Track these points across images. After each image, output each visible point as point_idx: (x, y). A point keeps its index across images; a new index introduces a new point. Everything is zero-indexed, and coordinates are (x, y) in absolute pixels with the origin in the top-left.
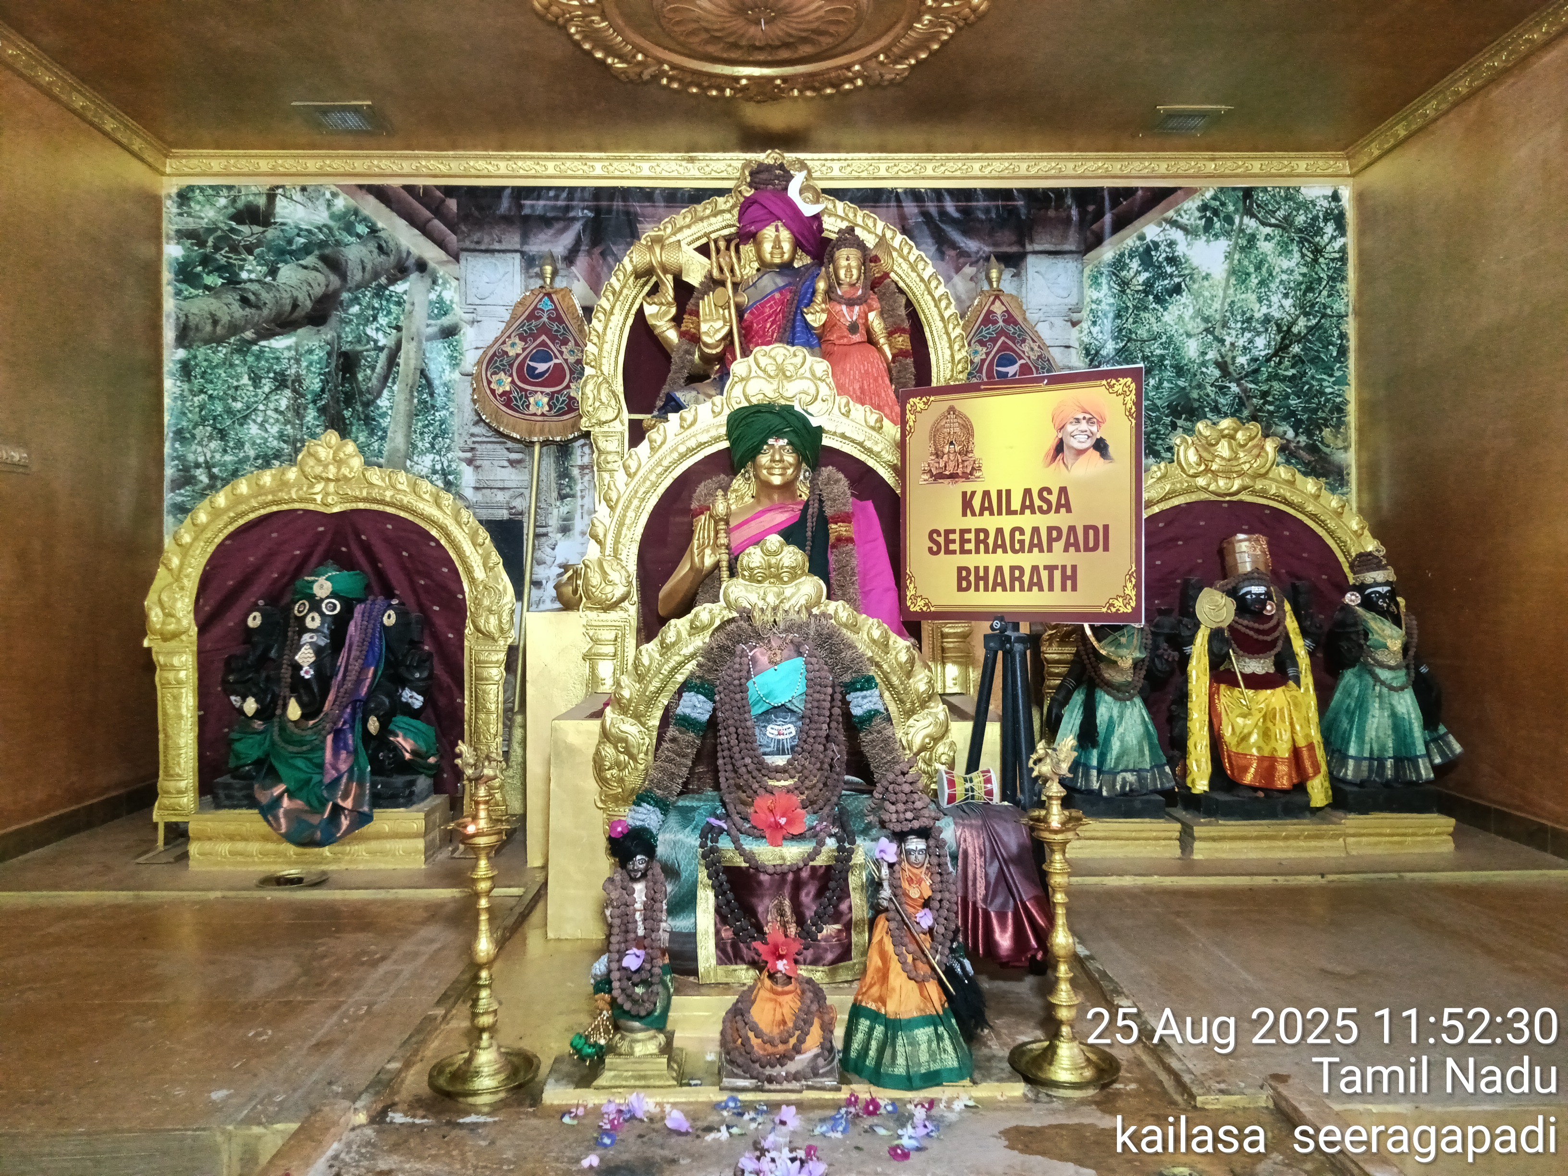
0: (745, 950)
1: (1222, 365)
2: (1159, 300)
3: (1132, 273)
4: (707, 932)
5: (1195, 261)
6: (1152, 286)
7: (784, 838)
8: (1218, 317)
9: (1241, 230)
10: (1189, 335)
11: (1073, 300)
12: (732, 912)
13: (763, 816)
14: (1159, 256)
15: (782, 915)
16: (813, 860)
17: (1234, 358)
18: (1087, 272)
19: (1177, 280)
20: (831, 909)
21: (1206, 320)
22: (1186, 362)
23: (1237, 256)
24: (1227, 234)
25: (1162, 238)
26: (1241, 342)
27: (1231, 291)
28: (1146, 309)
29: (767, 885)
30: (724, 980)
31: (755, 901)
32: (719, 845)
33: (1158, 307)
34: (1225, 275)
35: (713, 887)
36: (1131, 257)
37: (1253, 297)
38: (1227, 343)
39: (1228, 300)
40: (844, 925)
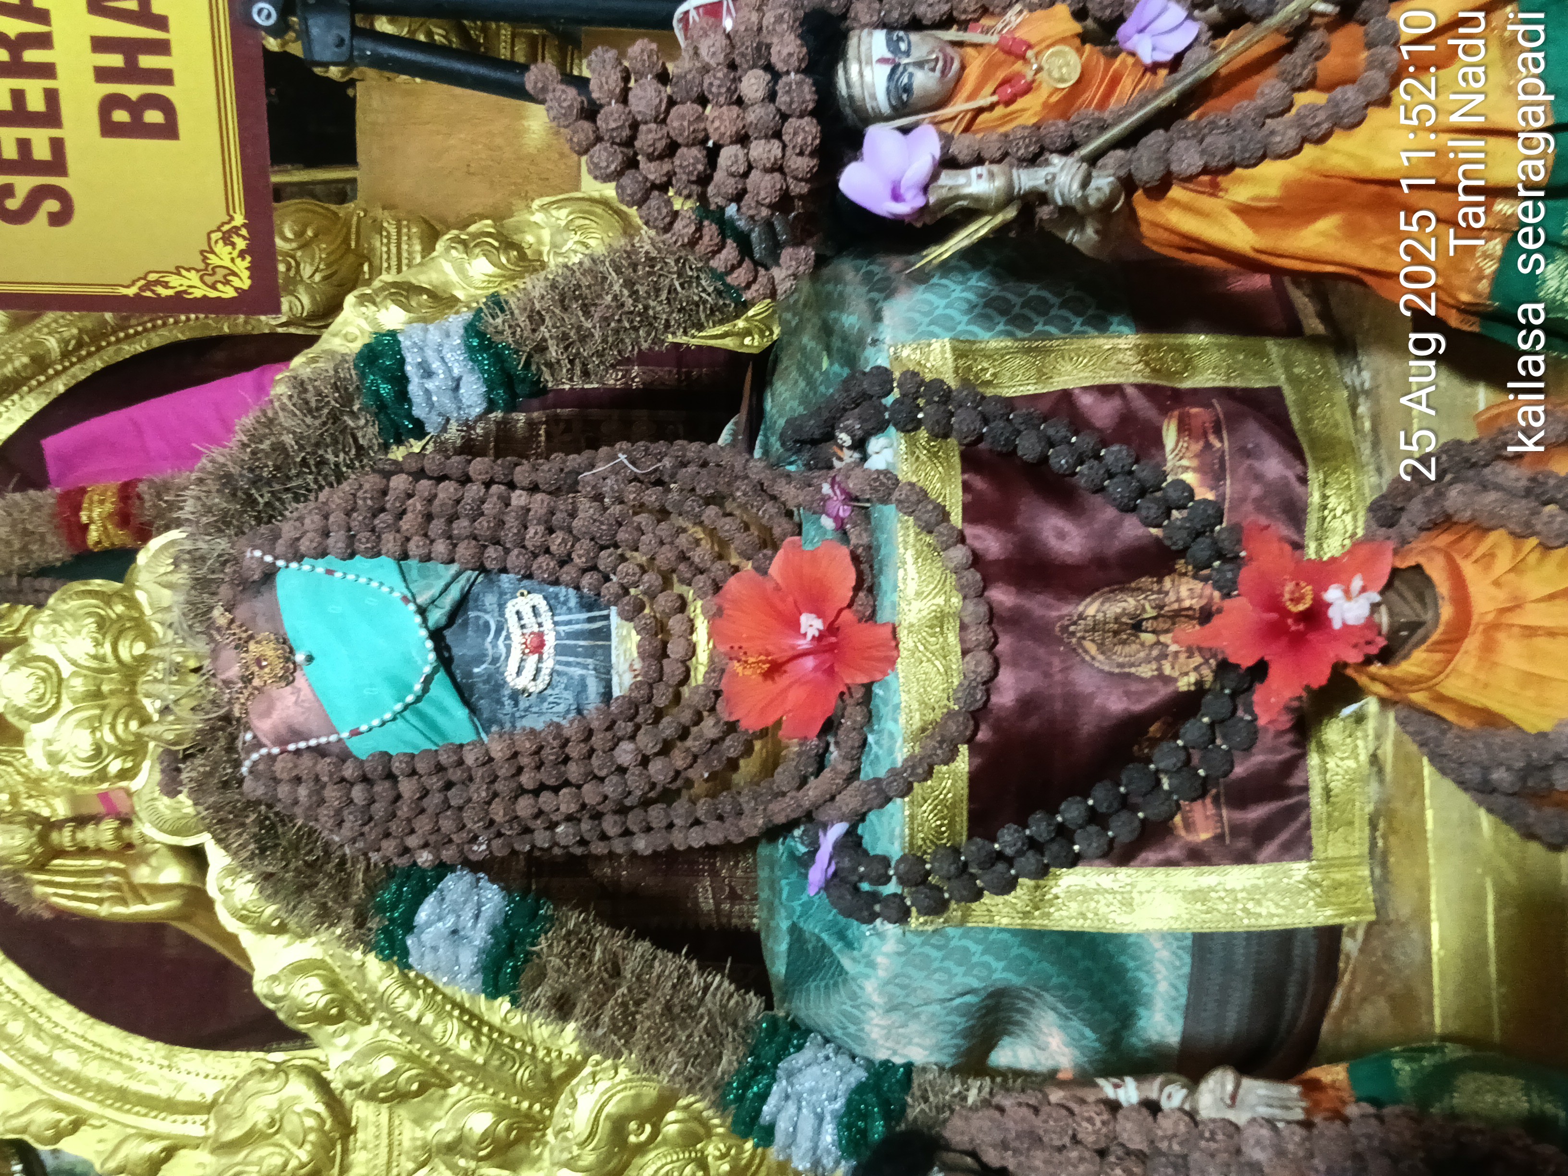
0: (1258, 759)
4: (1198, 896)
7: (873, 616)
12: (1125, 804)
13: (796, 695)
15: (1137, 627)
16: (945, 515)
20: (1113, 453)
29: (1032, 681)
30: (1361, 834)
31: (1087, 725)
32: (895, 851)
35: (1042, 872)
40: (1165, 411)
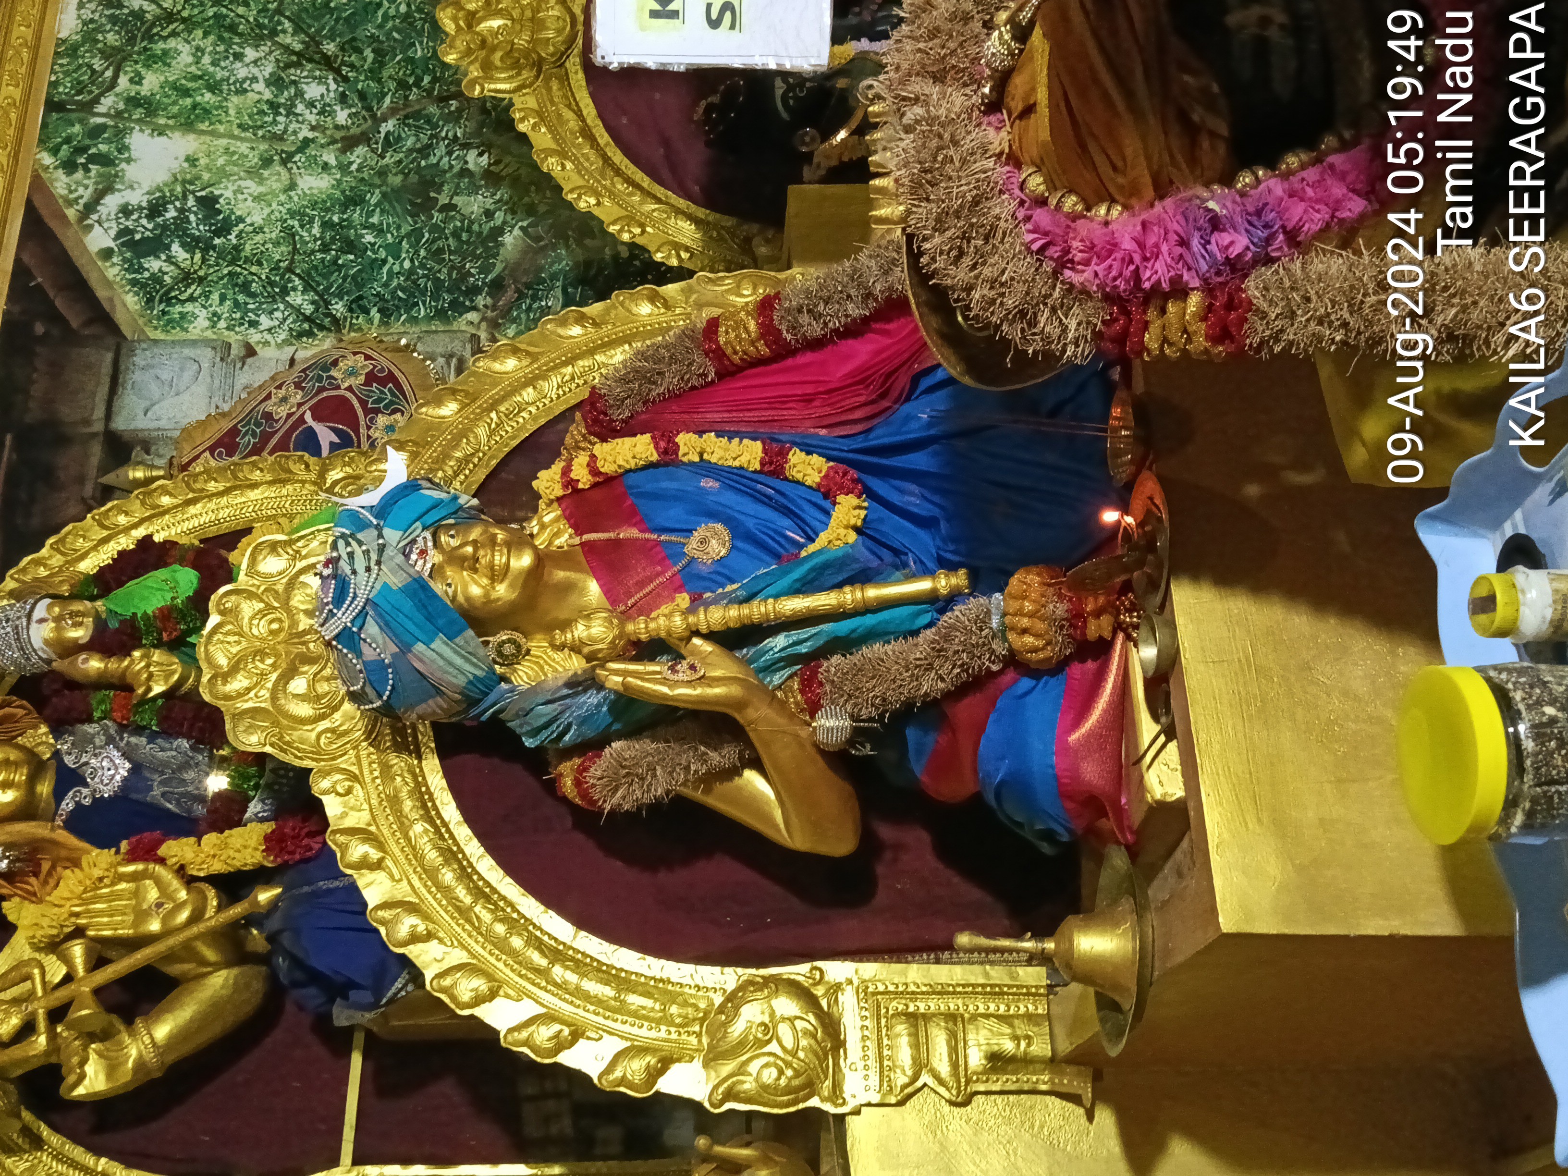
1: (349, 143)
2: (223, 230)
3: (167, 268)
5: (162, 177)
6: (197, 240)
8: (264, 146)
9: (119, 114)
10: (292, 186)
11: (206, 355)
14: (145, 227)
17: (337, 127)
18: (159, 335)
19: (191, 202)
21: (267, 162)
22: (338, 194)
23: (162, 121)
24: (120, 134)
25: (114, 224)
26: (312, 118)
27: (221, 128)
28: (237, 248)
33: (235, 231)
34: (191, 137)
36: (141, 269)
37: (235, 99)
38: (310, 135)
39: (237, 132)
